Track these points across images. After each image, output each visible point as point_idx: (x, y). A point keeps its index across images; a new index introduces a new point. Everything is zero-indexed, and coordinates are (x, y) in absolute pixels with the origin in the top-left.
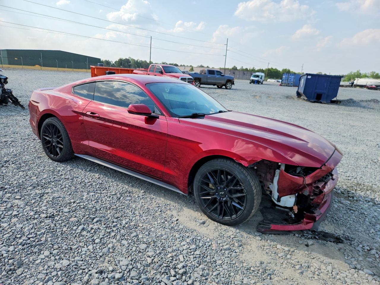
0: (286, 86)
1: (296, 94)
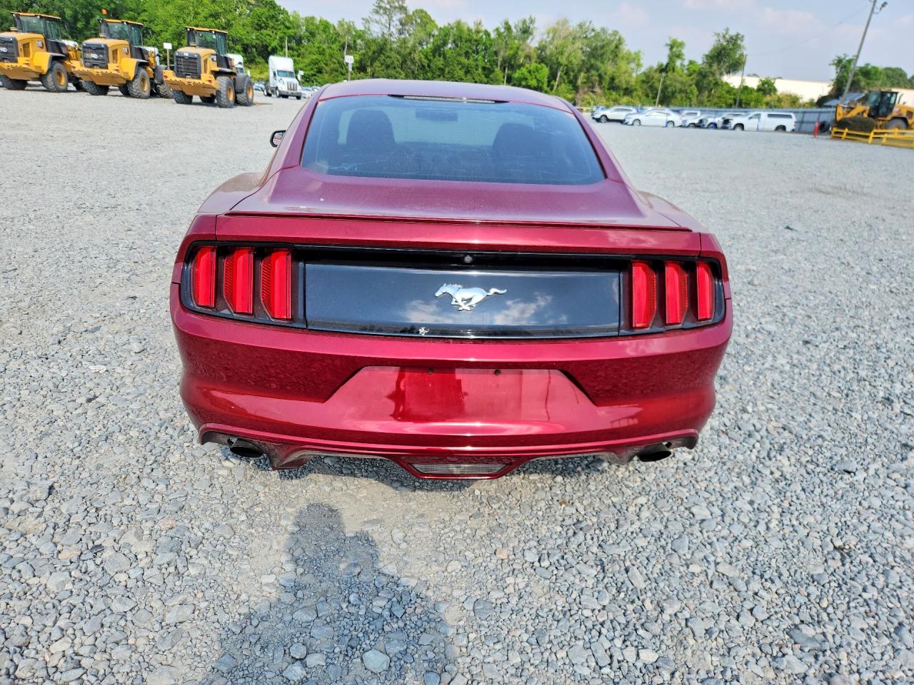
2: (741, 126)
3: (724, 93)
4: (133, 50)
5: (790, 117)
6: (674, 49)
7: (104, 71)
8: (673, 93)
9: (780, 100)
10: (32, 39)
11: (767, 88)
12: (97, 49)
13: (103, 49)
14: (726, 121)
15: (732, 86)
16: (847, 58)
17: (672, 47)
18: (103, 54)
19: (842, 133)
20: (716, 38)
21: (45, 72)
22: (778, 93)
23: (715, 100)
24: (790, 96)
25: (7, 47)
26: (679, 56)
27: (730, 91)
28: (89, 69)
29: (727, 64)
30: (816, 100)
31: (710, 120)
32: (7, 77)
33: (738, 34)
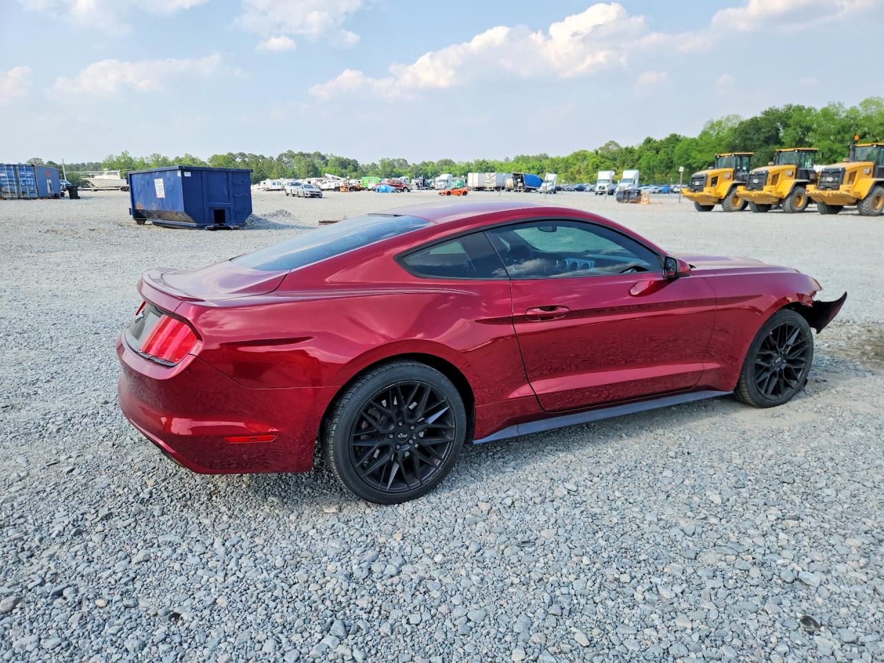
0: (19, 198)
1: (132, 216)
4: (877, 169)
7: (834, 192)
10: (783, 170)
12: (834, 173)
13: (839, 172)
18: (838, 177)
21: (785, 196)
25: (759, 178)
28: (821, 191)
32: (754, 203)
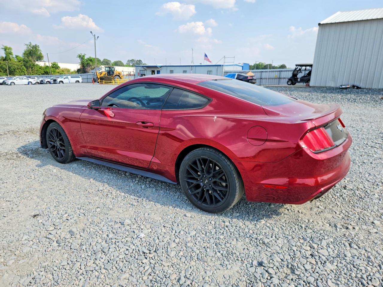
2: (62, 82)
3: (38, 69)
5: (79, 77)
6: (7, 51)
8: (14, 70)
9: (63, 71)
11: (55, 67)
14: (55, 80)
15: (41, 66)
16: (82, 55)
17: (5, 50)
19: (103, 82)
20: (26, 46)
22: (61, 68)
23: (36, 72)
24: (66, 69)
26: (11, 53)
27: (41, 68)
29: (36, 57)
30: (76, 70)
31: (46, 80)
33: (36, 45)
